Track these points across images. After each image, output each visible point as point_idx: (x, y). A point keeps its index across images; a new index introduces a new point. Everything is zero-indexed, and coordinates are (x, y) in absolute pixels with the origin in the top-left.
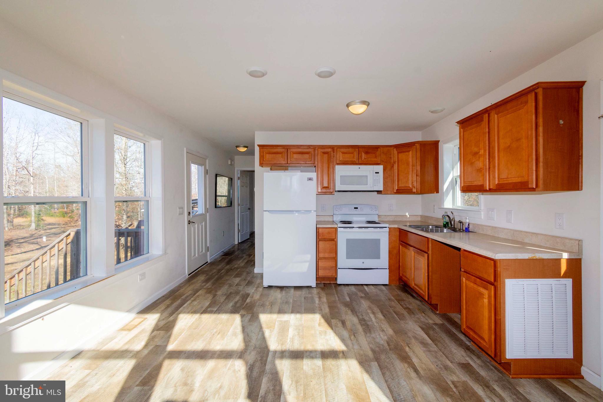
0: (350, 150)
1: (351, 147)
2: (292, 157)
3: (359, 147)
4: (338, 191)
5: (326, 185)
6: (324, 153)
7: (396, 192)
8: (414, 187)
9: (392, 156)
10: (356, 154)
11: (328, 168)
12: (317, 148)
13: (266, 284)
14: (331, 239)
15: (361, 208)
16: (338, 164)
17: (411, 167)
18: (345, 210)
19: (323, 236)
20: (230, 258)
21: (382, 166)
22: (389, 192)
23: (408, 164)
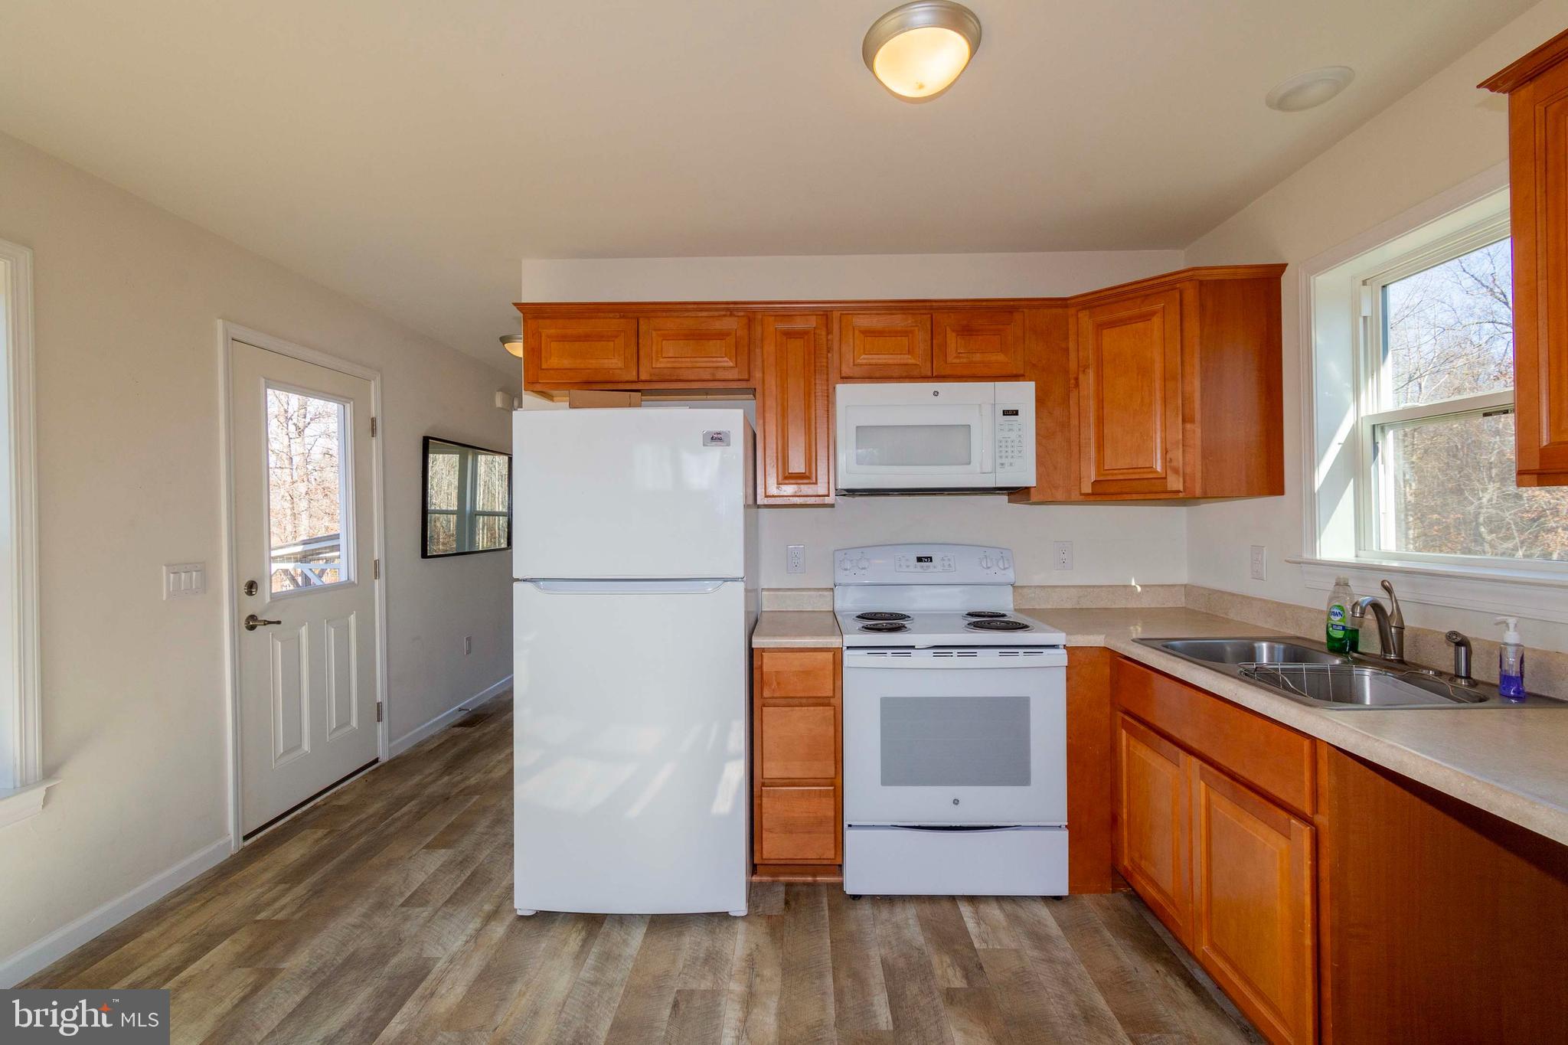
0: (898, 321)
1: (902, 309)
2: (657, 352)
3: (931, 308)
4: (847, 490)
5: (797, 465)
6: (789, 334)
7: (1090, 491)
8: (1176, 471)
9: (1072, 345)
10: (921, 337)
11: (808, 394)
12: (759, 316)
13: (525, 902)
14: (814, 700)
15: (943, 560)
16: (846, 379)
17: (1158, 384)
18: (882, 567)
19: (778, 684)
20: (477, 735)
21: (1033, 383)
22: (1060, 495)
23: (1144, 371)
